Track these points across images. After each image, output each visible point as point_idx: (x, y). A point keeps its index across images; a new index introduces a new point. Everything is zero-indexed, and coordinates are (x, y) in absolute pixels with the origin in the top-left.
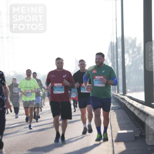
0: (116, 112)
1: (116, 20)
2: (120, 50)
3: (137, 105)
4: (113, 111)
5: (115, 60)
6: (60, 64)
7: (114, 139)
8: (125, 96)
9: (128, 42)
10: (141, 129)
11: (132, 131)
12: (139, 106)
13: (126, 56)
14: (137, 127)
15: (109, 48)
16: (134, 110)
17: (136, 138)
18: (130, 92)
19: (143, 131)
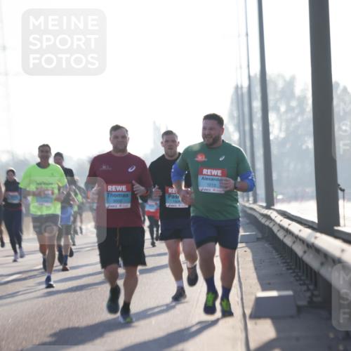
0: (250, 248)
1: (247, 35)
2: (257, 104)
3: (300, 231)
4: (244, 245)
5: (247, 128)
6: (120, 139)
7: (248, 312)
8: (271, 211)
9: (276, 85)
10: (311, 287)
11: (290, 293)
12: (305, 233)
13: (272, 117)
14: (302, 282)
15: (232, 99)
16: (294, 242)
17: (300, 309)
18: (282, 201)
19: (316, 293)
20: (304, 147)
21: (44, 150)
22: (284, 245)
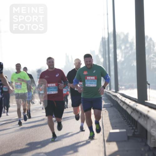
0: (108, 110)
1: (107, 14)
2: (112, 46)
3: (130, 102)
4: (105, 109)
5: (107, 56)
7: (106, 139)
8: (117, 94)
9: (120, 37)
10: (134, 128)
11: (124, 130)
12: (132, 103)
13: (118, 51)
14: (130, 126)
15: (101, 43)
16: (127, 108)
17: (129, 138)
18: (123, 89)
19: (136, 130)
20: (132, 65)
21: (18, 66)
22: (123, 109)
